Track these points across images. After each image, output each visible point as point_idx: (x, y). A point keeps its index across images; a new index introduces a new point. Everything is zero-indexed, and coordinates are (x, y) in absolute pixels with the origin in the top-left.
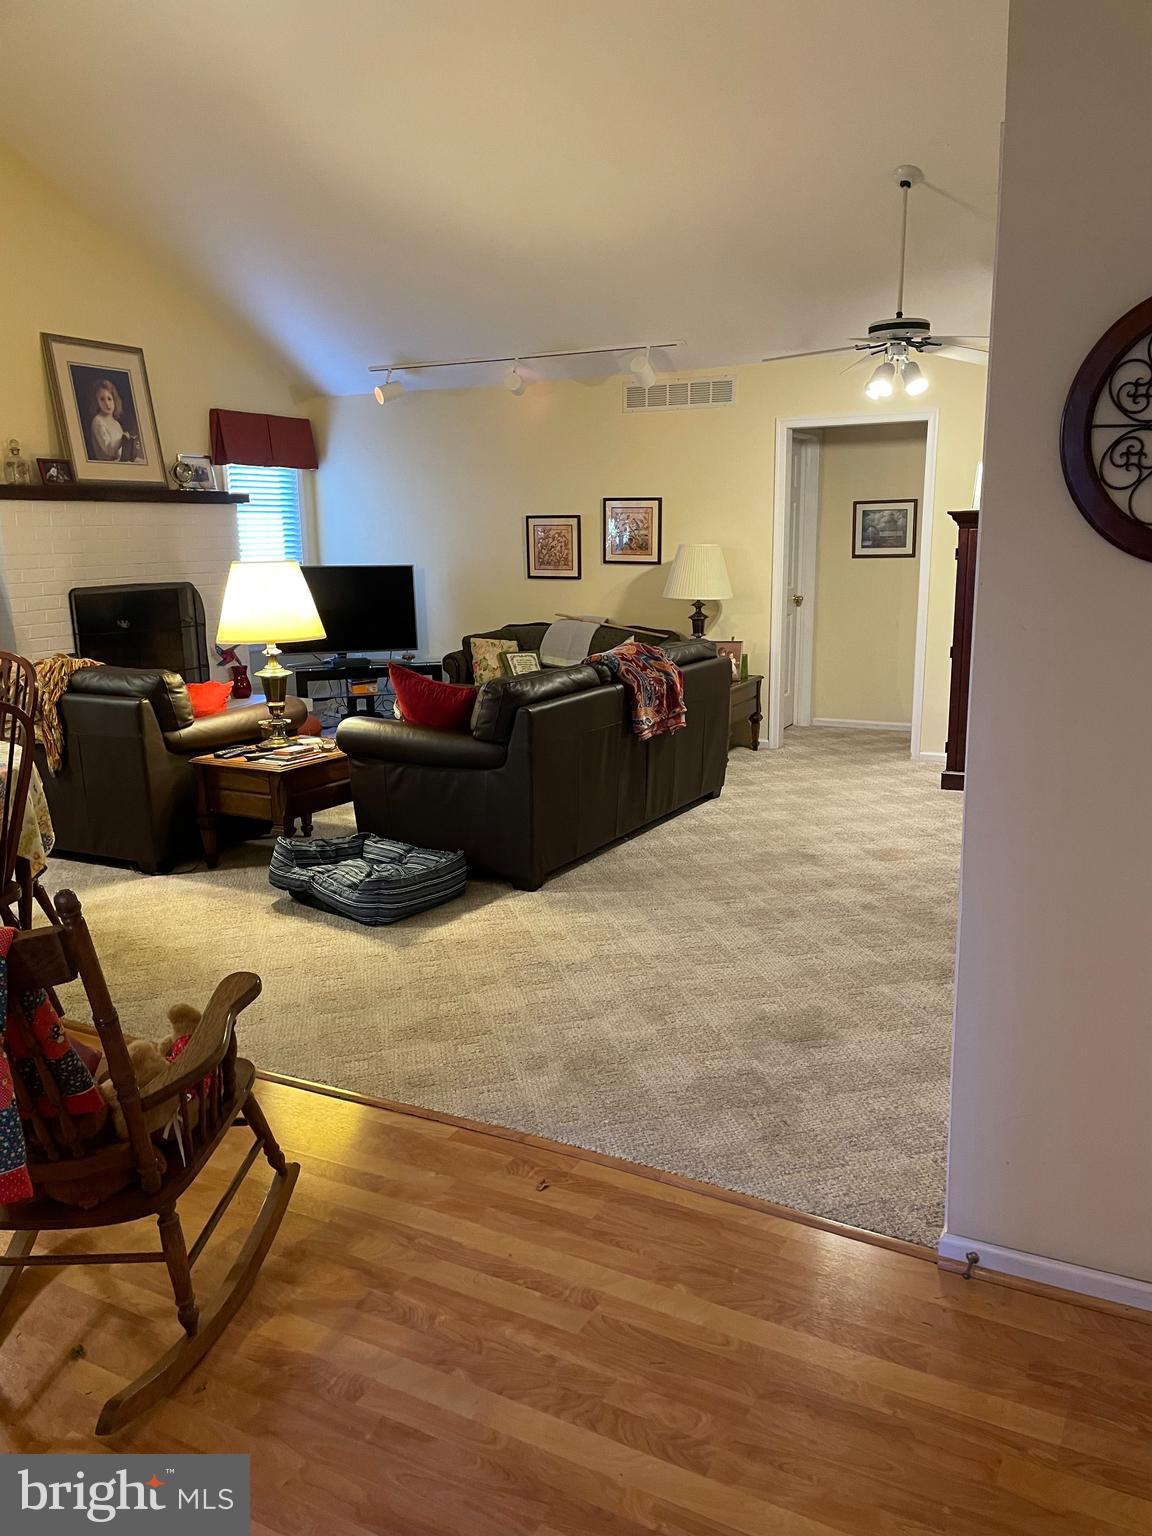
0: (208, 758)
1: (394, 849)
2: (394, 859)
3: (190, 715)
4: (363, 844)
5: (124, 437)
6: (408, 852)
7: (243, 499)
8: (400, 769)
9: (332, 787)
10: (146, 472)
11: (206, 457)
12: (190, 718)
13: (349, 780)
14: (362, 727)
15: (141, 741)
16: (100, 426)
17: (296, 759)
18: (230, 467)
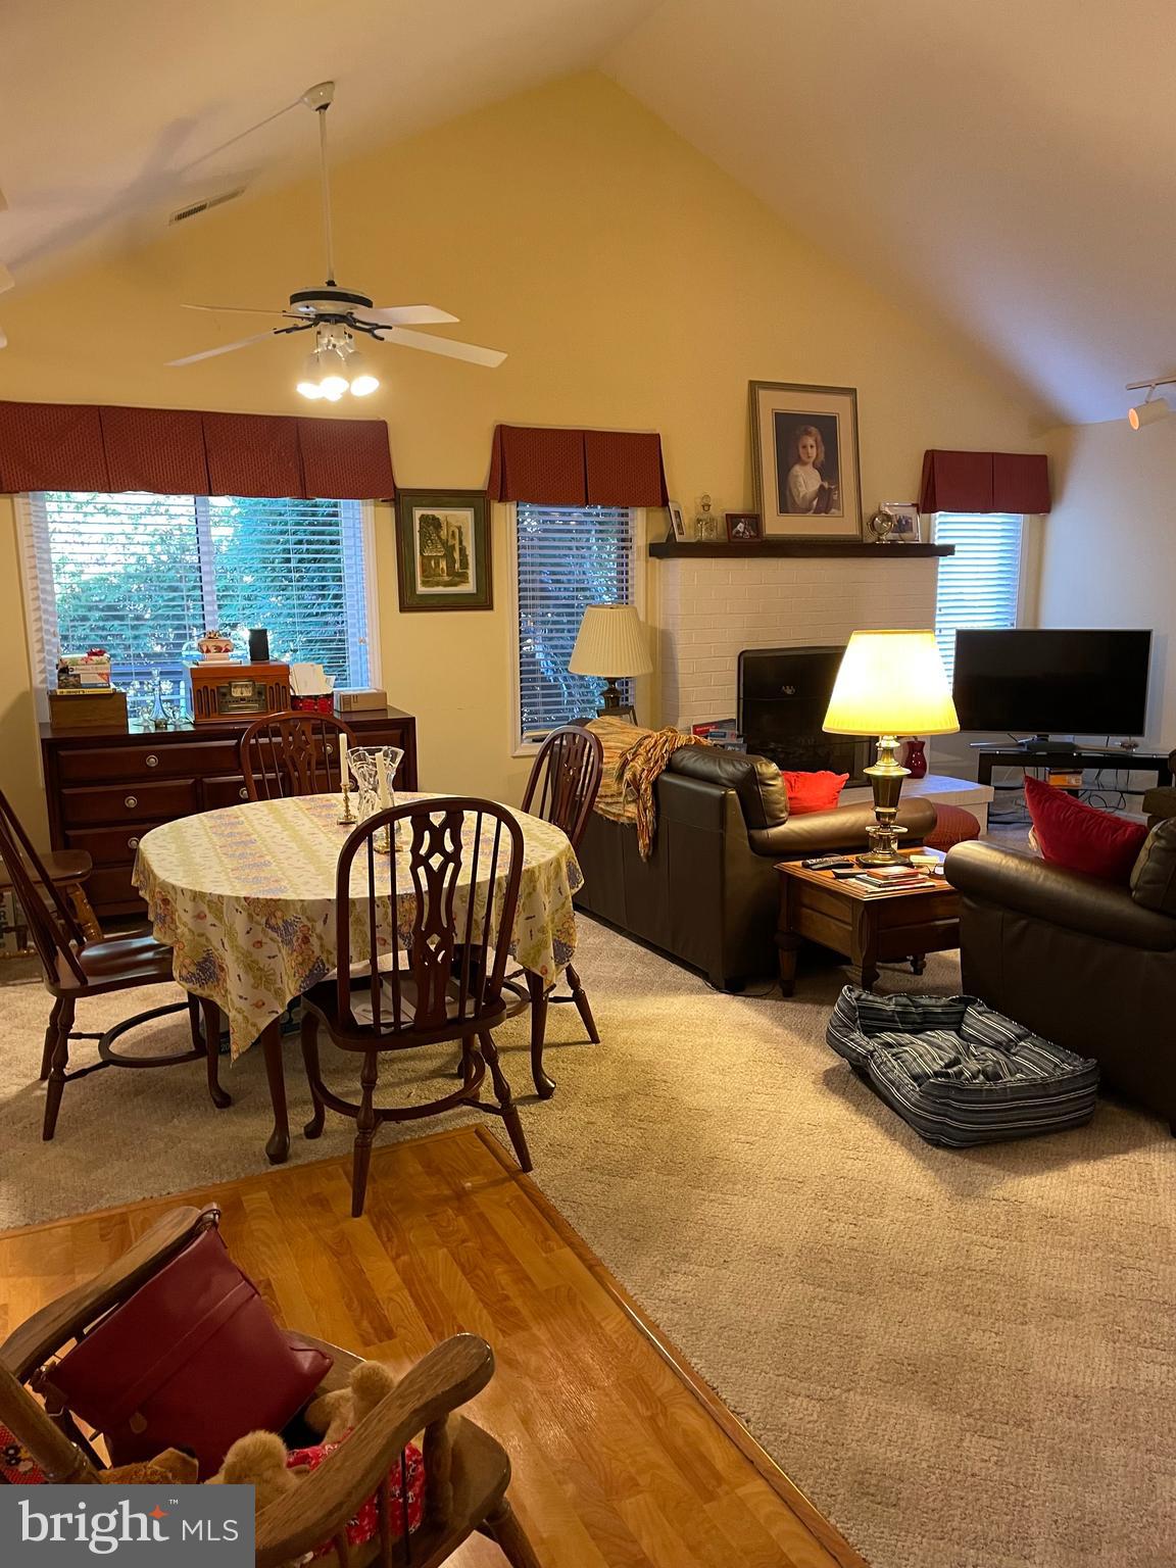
0: (795, 866)
1: (1003, 1030)
2: (1000, 1043)
3: (782, 812)
4: (963, 1013)
5: (822, 487)
6: (1020, 1038)
7: (948, 550)
8: (1023, 922)
9: (939, 926)
10: (841, 524)
11: (913, 505)
12: (783, 815)
13: (957, 920)
14: (982, 857)
15: (722, 838)
16: (797, 476)
17: (891, 885)
18: (940, 515)
